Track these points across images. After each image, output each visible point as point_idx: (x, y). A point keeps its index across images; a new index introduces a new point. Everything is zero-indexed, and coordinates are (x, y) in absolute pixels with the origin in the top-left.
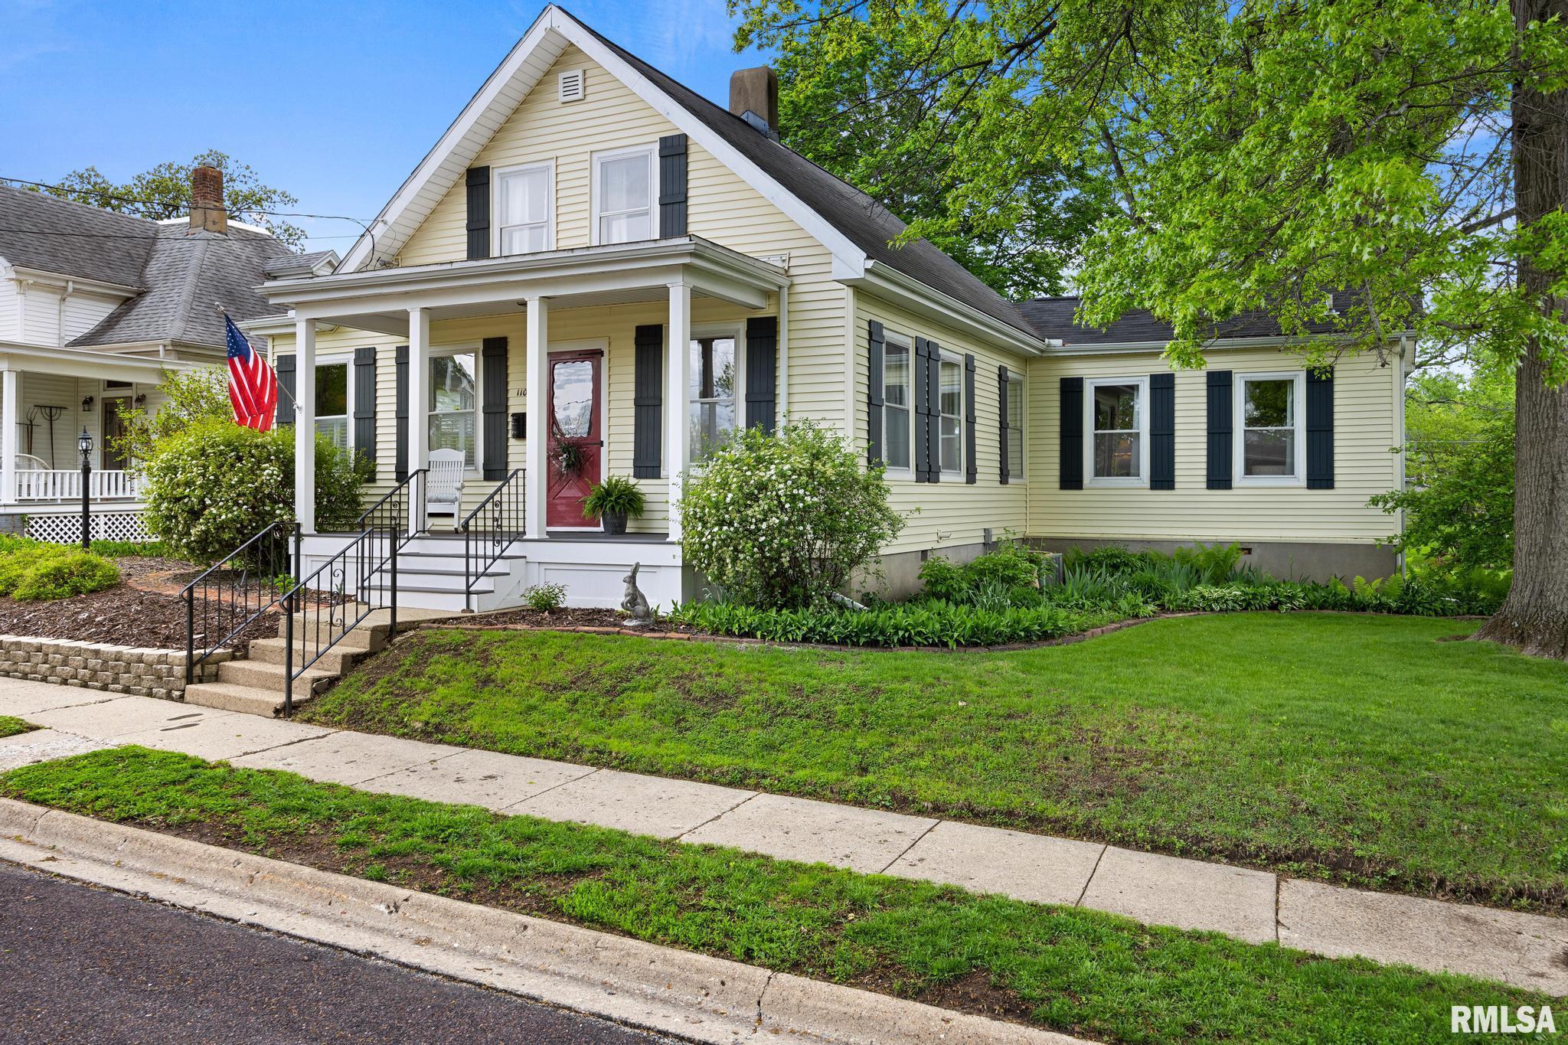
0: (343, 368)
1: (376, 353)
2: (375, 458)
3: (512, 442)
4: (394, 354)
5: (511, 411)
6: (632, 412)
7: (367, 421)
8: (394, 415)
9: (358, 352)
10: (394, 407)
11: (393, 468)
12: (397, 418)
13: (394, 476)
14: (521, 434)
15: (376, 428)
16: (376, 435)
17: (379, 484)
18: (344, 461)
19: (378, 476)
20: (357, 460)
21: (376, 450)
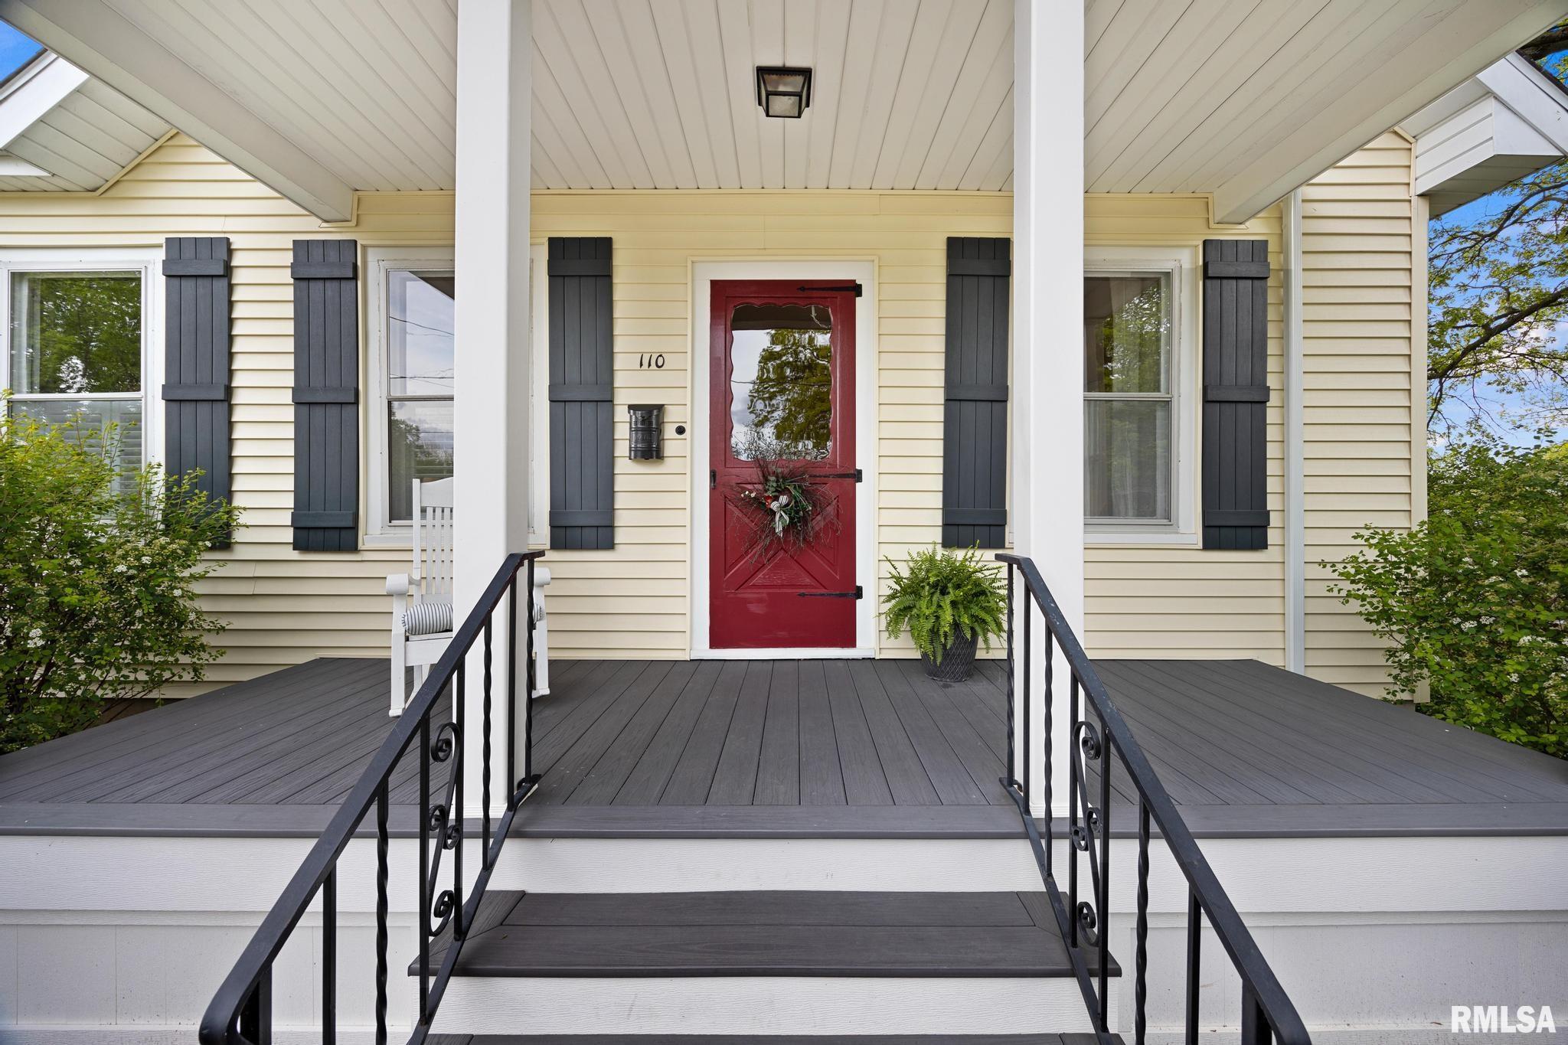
0: (127, 286)
1: (230, 252)
2: (229, 495)
3: (626, 468)
4: (288, 258)
5: (623, 398)
6: (939, 414)
7: (204, 410)
8: (287, 397)
9: (176, 246)
10: (289, 380)
11: (286, 518)
12: (298, 403)
13: (288, 536)
14: (649, 449)
15: (231, 425)
16: (231, 442)
17: (240, 553)
18: (133, 500)
19: (238, 536)
20: (174, 500)
21: (230, 477)
